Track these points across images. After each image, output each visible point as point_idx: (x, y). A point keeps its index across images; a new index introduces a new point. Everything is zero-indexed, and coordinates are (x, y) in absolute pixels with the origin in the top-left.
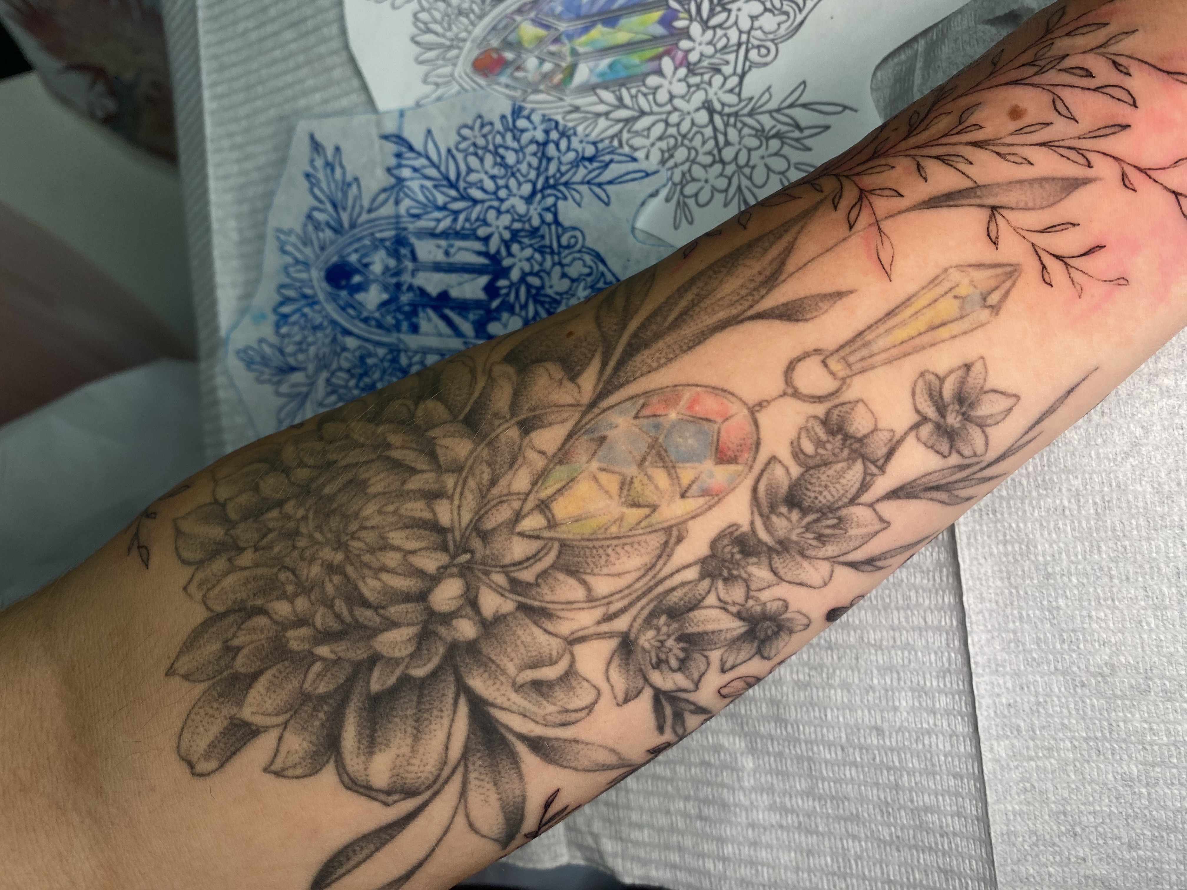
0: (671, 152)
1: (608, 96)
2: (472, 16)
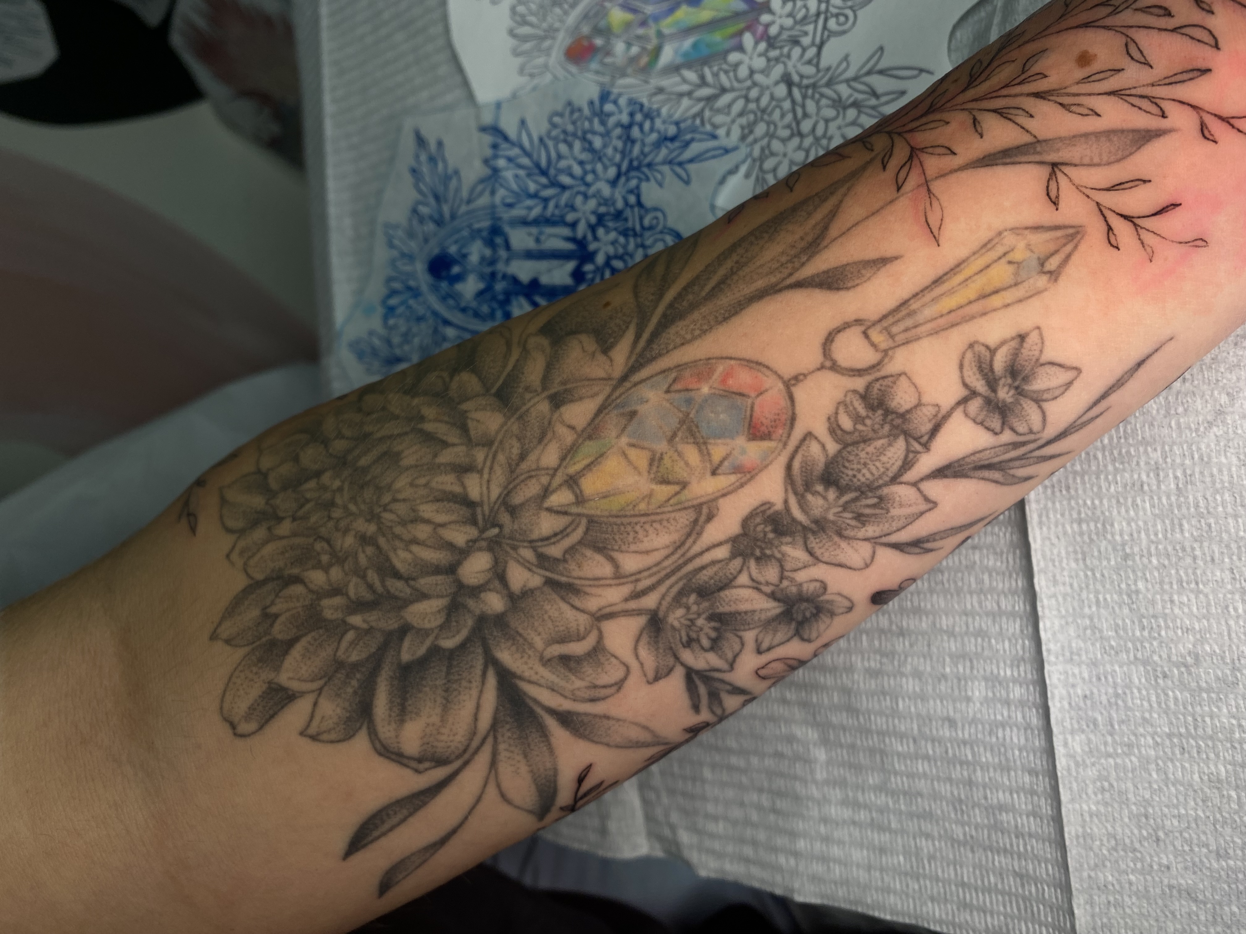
0: (750, 127)
1: (691, 76)
2: (565, 6)
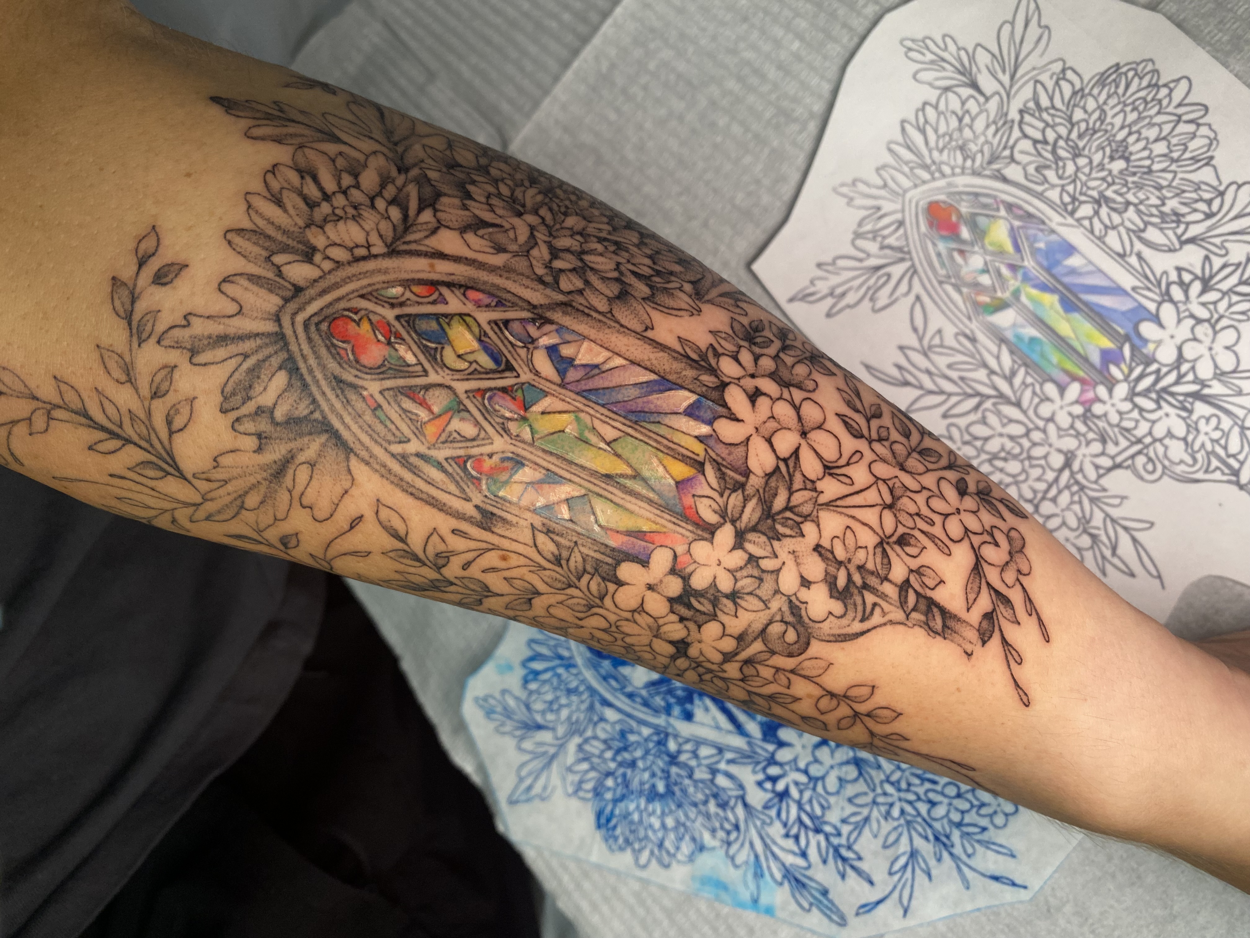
0: (1009, 456)
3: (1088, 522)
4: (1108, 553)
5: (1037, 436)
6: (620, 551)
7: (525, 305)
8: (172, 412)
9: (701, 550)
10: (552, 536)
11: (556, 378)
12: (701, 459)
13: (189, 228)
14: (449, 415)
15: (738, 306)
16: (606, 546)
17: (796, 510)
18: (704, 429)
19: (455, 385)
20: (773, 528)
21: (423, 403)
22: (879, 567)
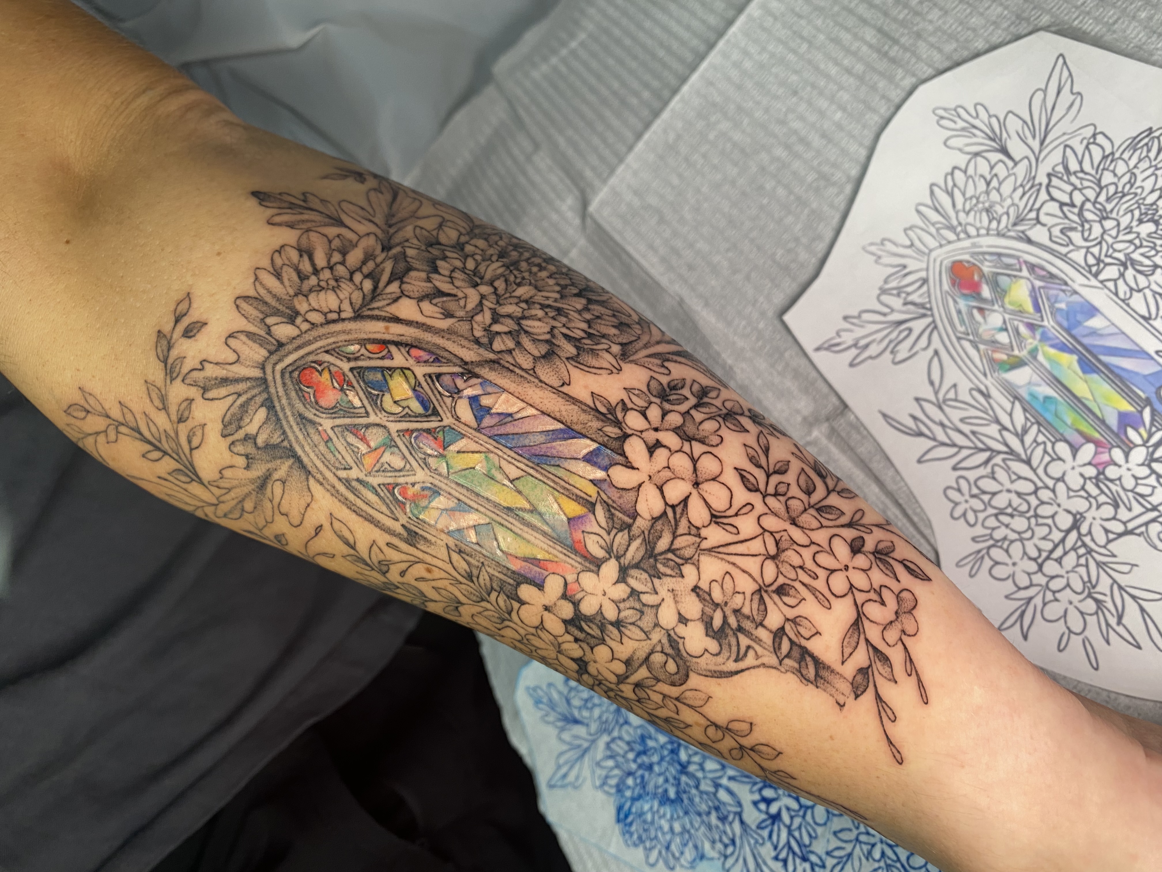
0: (1015, 513)
1: (1020, 417)
2: (994, 224)
3: (1094, 587)
4: (1113, 621)
5: (1045, 495)
6: (519, 574)
7: (458, 362)
8: (191, 434)
9: (588, 580)
10: (464, 555)
11: (474, 424)
12: (593, 500)
13: (212, 295)
14: (382, 449)
15: (663, 366)
16: (508, 569)
17: (678, 552)
18: (600, 474)
19: (388, 424)
20: (655, 567)
21: (363, 439)
22: (755, 613)
